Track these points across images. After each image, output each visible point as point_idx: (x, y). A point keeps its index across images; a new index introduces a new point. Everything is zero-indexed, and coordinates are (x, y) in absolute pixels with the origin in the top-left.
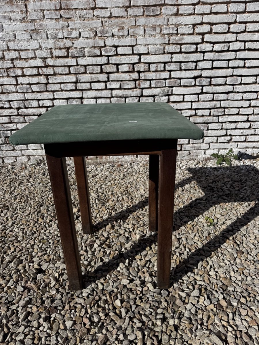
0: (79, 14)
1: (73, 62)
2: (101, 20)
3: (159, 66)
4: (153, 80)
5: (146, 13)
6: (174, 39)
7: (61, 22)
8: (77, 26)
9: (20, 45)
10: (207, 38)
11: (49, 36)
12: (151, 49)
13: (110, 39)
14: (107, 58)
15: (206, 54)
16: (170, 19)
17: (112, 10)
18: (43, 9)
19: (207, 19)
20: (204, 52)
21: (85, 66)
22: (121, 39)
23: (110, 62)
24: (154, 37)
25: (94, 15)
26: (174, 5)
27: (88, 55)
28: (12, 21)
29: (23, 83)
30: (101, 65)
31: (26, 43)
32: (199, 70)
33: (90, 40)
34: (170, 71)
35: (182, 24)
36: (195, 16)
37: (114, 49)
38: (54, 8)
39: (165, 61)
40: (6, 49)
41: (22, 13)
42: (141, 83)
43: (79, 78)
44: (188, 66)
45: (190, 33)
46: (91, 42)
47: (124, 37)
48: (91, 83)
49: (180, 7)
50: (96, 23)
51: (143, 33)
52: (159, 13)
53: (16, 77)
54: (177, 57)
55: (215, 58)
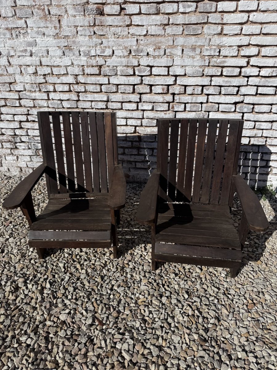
0: (114, 31)
1: (105, 80)
2: (136, 39)
3: (196, 89)
4: (188, 103)
5: (185, 32)
6: (216, 62)
7: (94, 39)
8: (111, 44)
9: (52, 61)
10: (253, 61)
11: (81, 53)
12: (189, 71)
13: (145, 58)
14: (140, 78)
15: (250, 79)
16: (213, 40)
17: (149, 27)
18: (77, 25)
19: (255, 40)
20: (248, 77)
21: (118, 85)
22: (157, 58)
23: (144, 82)
24: (193, 58)
25: (129, 33)
26: (219, 24)
27: (120, 74)
28: (45, 37)
29: (54, 98)
30: (134, 85)
31: (58, 59)
32: (241, 95)
33: (123, 59)
34: (208, 95)
35: (226, 45)
36: (242, 37)
37: (149, 69)
38: (88, 25)
39: (203, 85)
40: (39, 64)
41: (56, 29)
42: (174, 105)
43: (110, 97)
44: (229, 90)
45: (234, 55)
46: (124, 61)
47: (160, 57)
48: (122, 102)
49: (225, 27)
50: (130, 41)
51: (181, 54)
52: (200, 33)
53: (48, 92)
54: (217, 81)
55: (261, 84)
